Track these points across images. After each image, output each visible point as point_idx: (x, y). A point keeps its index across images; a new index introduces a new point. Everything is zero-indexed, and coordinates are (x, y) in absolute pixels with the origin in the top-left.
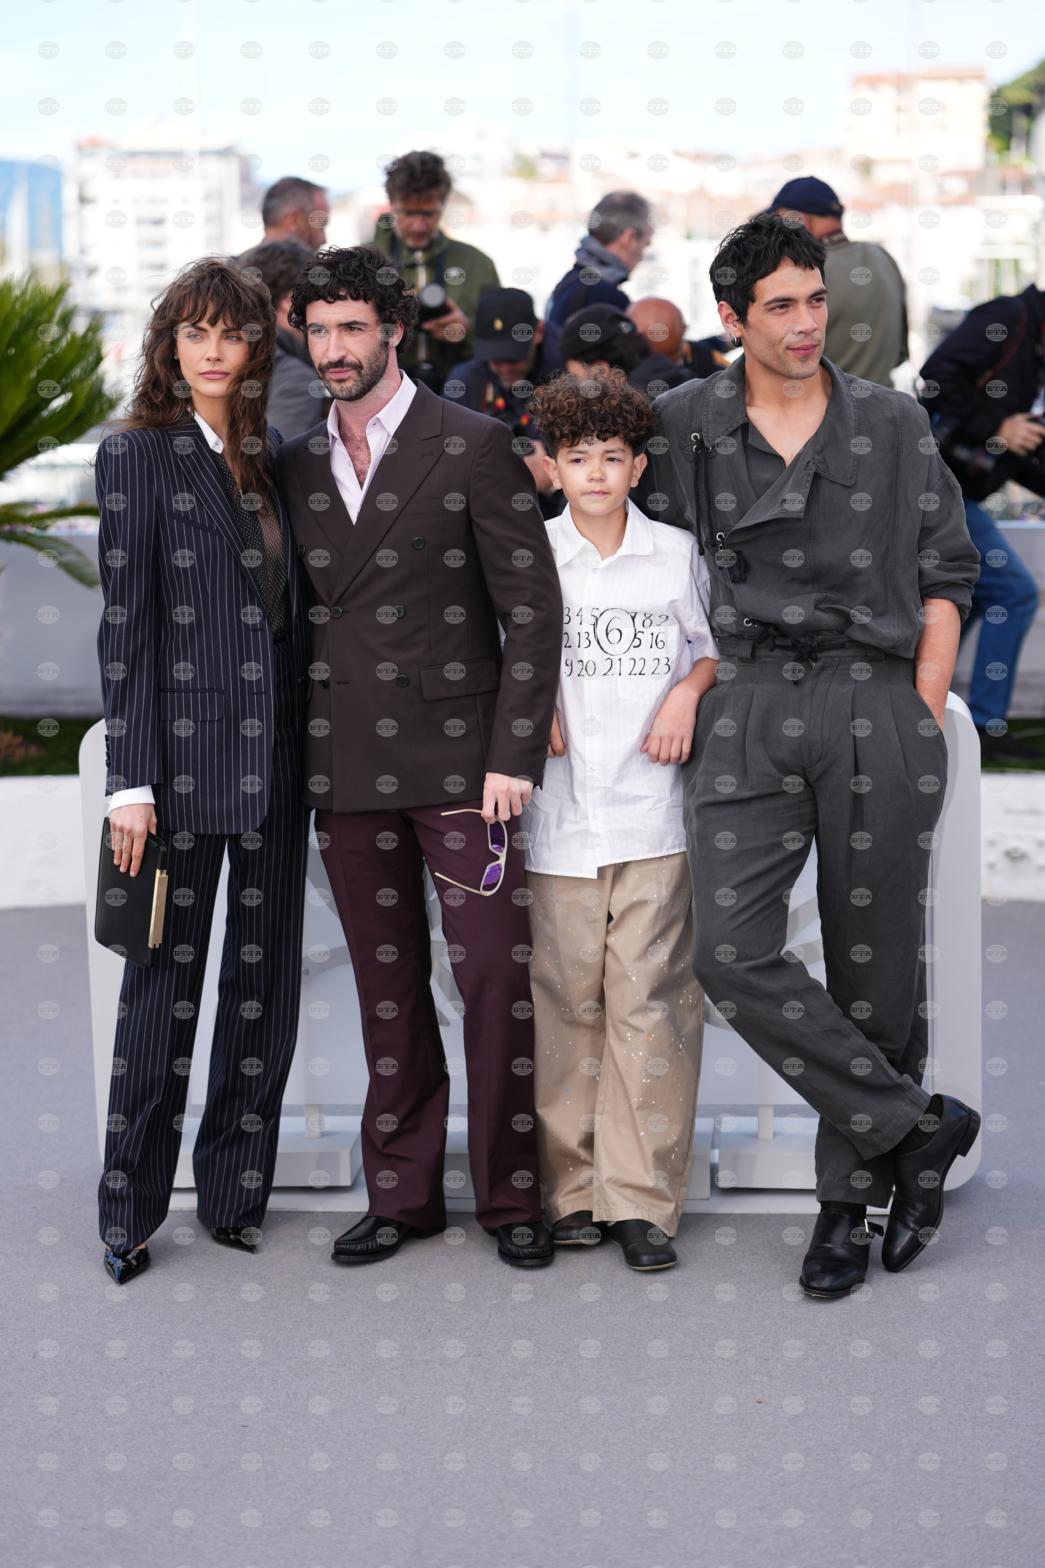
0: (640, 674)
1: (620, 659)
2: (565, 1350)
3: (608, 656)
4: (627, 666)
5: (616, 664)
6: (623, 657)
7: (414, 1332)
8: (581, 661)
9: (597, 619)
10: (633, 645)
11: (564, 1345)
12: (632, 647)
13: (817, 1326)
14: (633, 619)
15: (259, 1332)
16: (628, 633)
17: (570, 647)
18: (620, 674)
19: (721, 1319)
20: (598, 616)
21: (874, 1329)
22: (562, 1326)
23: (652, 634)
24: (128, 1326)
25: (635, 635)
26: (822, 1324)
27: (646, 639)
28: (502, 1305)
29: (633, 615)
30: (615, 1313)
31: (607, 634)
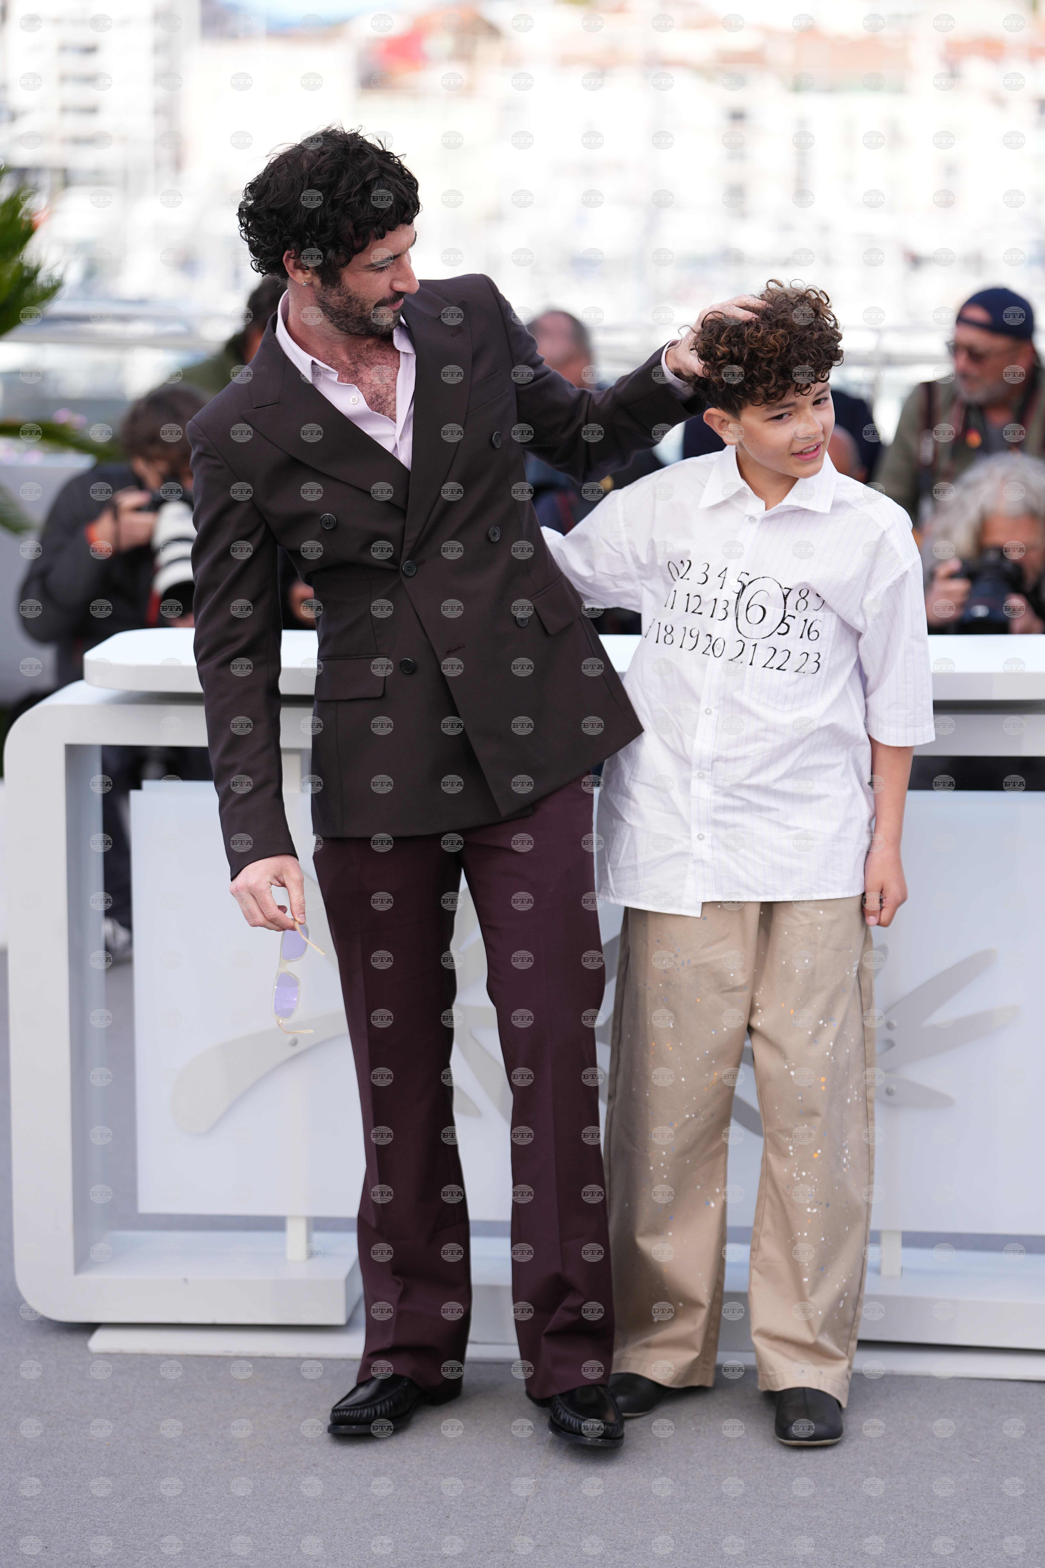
0: (778, 669)
1: (755, 645)
2: (625, 1546)
3: (741, 637)
4: (763, 655)
5: (749, 649)
6: (760, 642)
7: (427, 1519)
8: (710, 635)
9: (744, 587)
10: (779, 630)
11: (625, 1541)
12: (776, 633)
13: (957, 1524)
14: (785, 598)
15: (223, 1514)
16: (775, 614)
17: (700, 613)
18: (751, 664)
19: (831, 1512)
20: (746, 583)
21: (1033, 1530)
22: (621, 1515)
23: (806, 621)
24: (50, 1504)
25: (784, 619)
26: (964, 1522)
27: (797, 627)
28: (543, 1485)
29: (786, 592)
30: (691, 1499)
31: (748, 609)
